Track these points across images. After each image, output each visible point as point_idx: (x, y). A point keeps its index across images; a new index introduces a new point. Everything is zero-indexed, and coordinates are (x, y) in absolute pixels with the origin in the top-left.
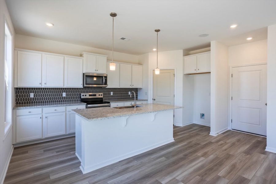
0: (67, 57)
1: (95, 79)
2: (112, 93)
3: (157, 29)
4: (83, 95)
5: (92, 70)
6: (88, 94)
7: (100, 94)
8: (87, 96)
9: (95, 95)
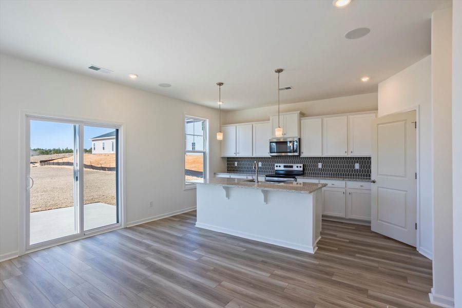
2: (320, 165)
4: (277, 166)
6: (282, 165)
7: (299, 165)
8: (280, 167)
9: (292, 167)
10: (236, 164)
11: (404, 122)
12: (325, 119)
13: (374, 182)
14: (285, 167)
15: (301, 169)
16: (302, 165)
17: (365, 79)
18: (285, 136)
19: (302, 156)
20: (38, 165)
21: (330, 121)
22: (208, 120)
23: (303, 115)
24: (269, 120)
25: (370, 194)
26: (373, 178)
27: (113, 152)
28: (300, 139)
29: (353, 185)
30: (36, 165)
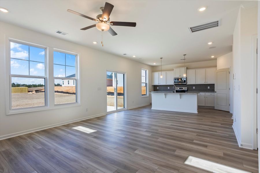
0: (167, 72)
1: (180, 80)
3: (185, 54)
4: (176, 88)
5: (177, 76)
6: (178, 88)
7: (185, 88)
8: (178, 89)
9: (183, 88)
10: (158, 88)
11: (225, 72)
12: (197, 70)
13: (216, 92)
14: (180, 88)
15: (187, 89)
16: (187, 88)
17: (213, 57)
18: (181, 77)
19: (187, 84)
20: (34, 92)
21: (198, 71)
22: (148, 70)
23: (187, 68)
24: (174, 70)
25: (214, 97)
26: (215, 91)
27: (74, 86)
28: (186, 78)
29: (208, 94)
30: (33, 92)
